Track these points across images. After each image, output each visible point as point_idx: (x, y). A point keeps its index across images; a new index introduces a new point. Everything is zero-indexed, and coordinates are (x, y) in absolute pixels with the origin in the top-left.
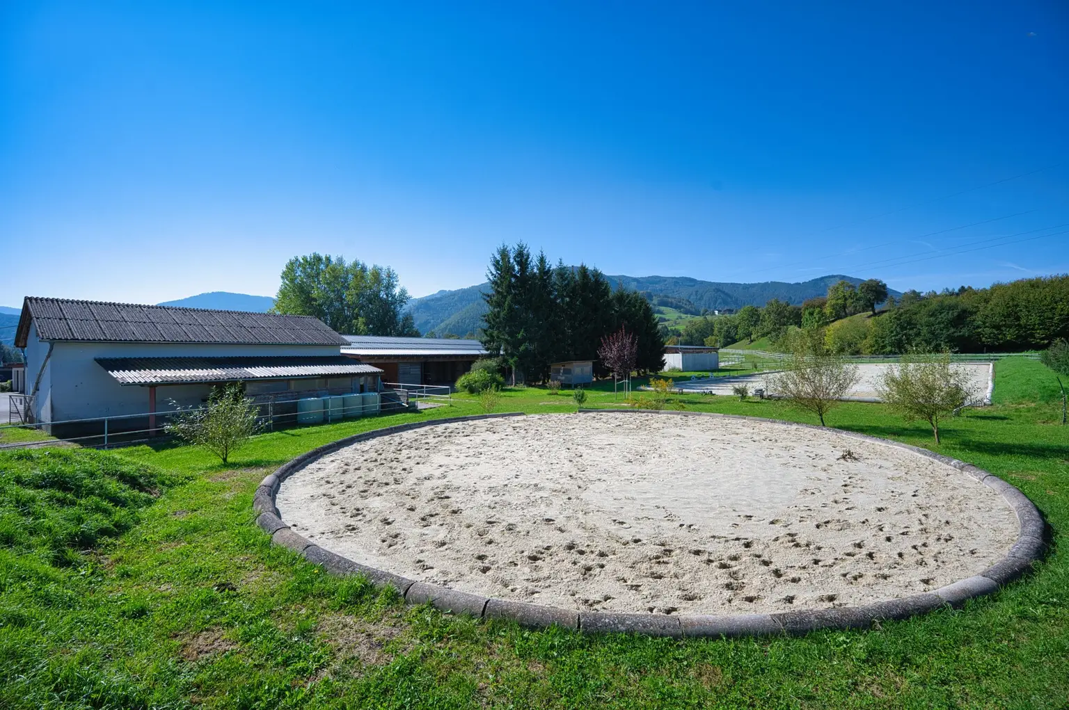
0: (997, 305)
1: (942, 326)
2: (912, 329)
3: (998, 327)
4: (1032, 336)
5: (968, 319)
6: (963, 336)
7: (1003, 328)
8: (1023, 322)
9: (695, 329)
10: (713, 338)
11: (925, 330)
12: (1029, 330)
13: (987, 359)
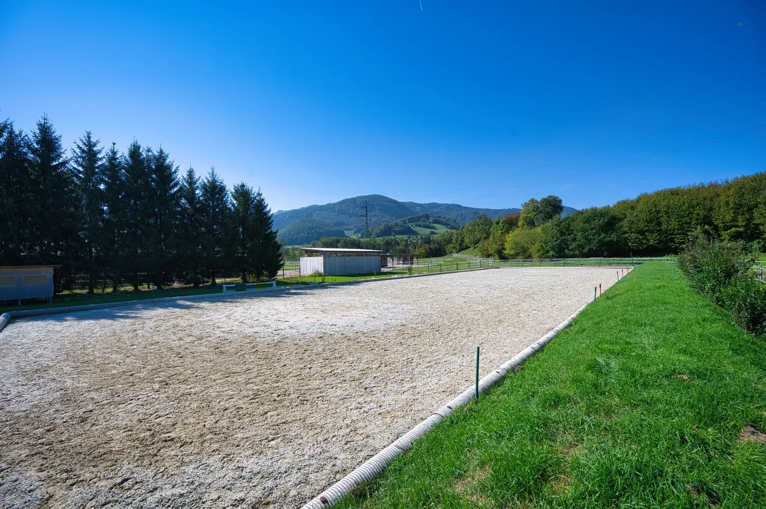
0: (641, 212)
1: (594, 231)
2: (569, 234)
3: (642, 232)
4: (672, 240)
5: (617, 225)
6: (612, 240)
7: (647, 234)
8: (664, 227)
9: (444, 239)
10: (452, 245)
11: (579, 236)
12: (670, 235)
13: (631, 263)
